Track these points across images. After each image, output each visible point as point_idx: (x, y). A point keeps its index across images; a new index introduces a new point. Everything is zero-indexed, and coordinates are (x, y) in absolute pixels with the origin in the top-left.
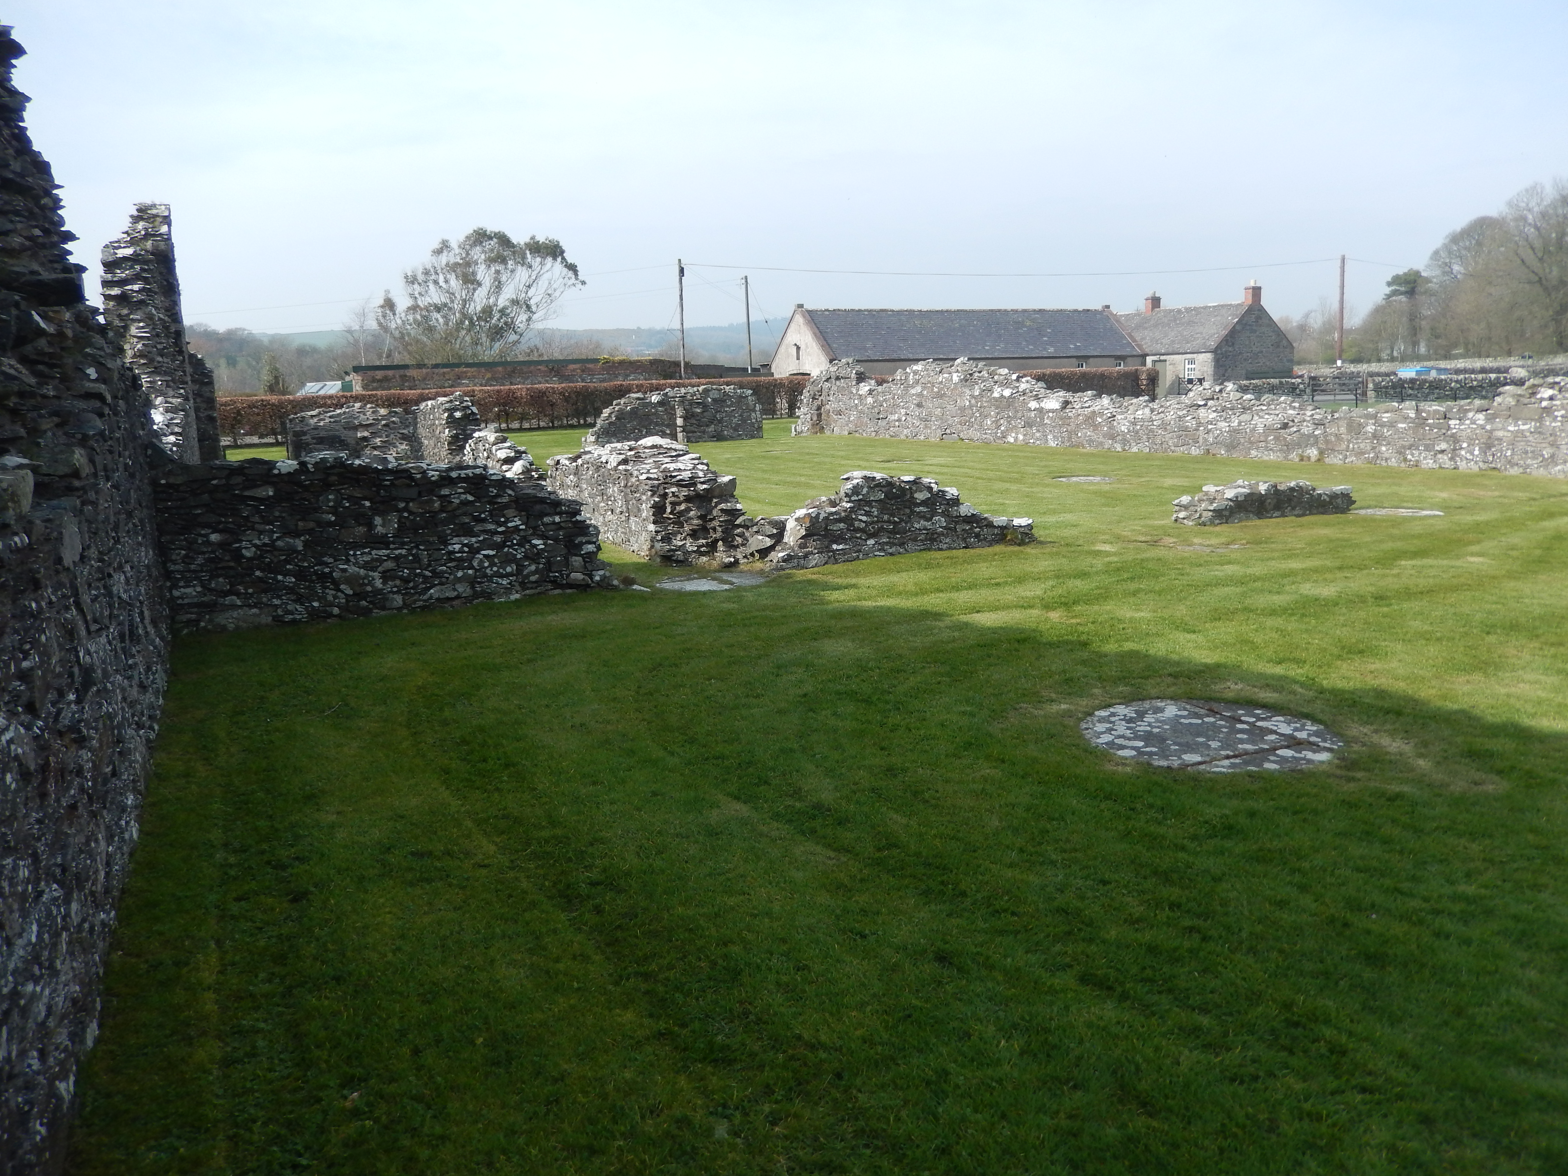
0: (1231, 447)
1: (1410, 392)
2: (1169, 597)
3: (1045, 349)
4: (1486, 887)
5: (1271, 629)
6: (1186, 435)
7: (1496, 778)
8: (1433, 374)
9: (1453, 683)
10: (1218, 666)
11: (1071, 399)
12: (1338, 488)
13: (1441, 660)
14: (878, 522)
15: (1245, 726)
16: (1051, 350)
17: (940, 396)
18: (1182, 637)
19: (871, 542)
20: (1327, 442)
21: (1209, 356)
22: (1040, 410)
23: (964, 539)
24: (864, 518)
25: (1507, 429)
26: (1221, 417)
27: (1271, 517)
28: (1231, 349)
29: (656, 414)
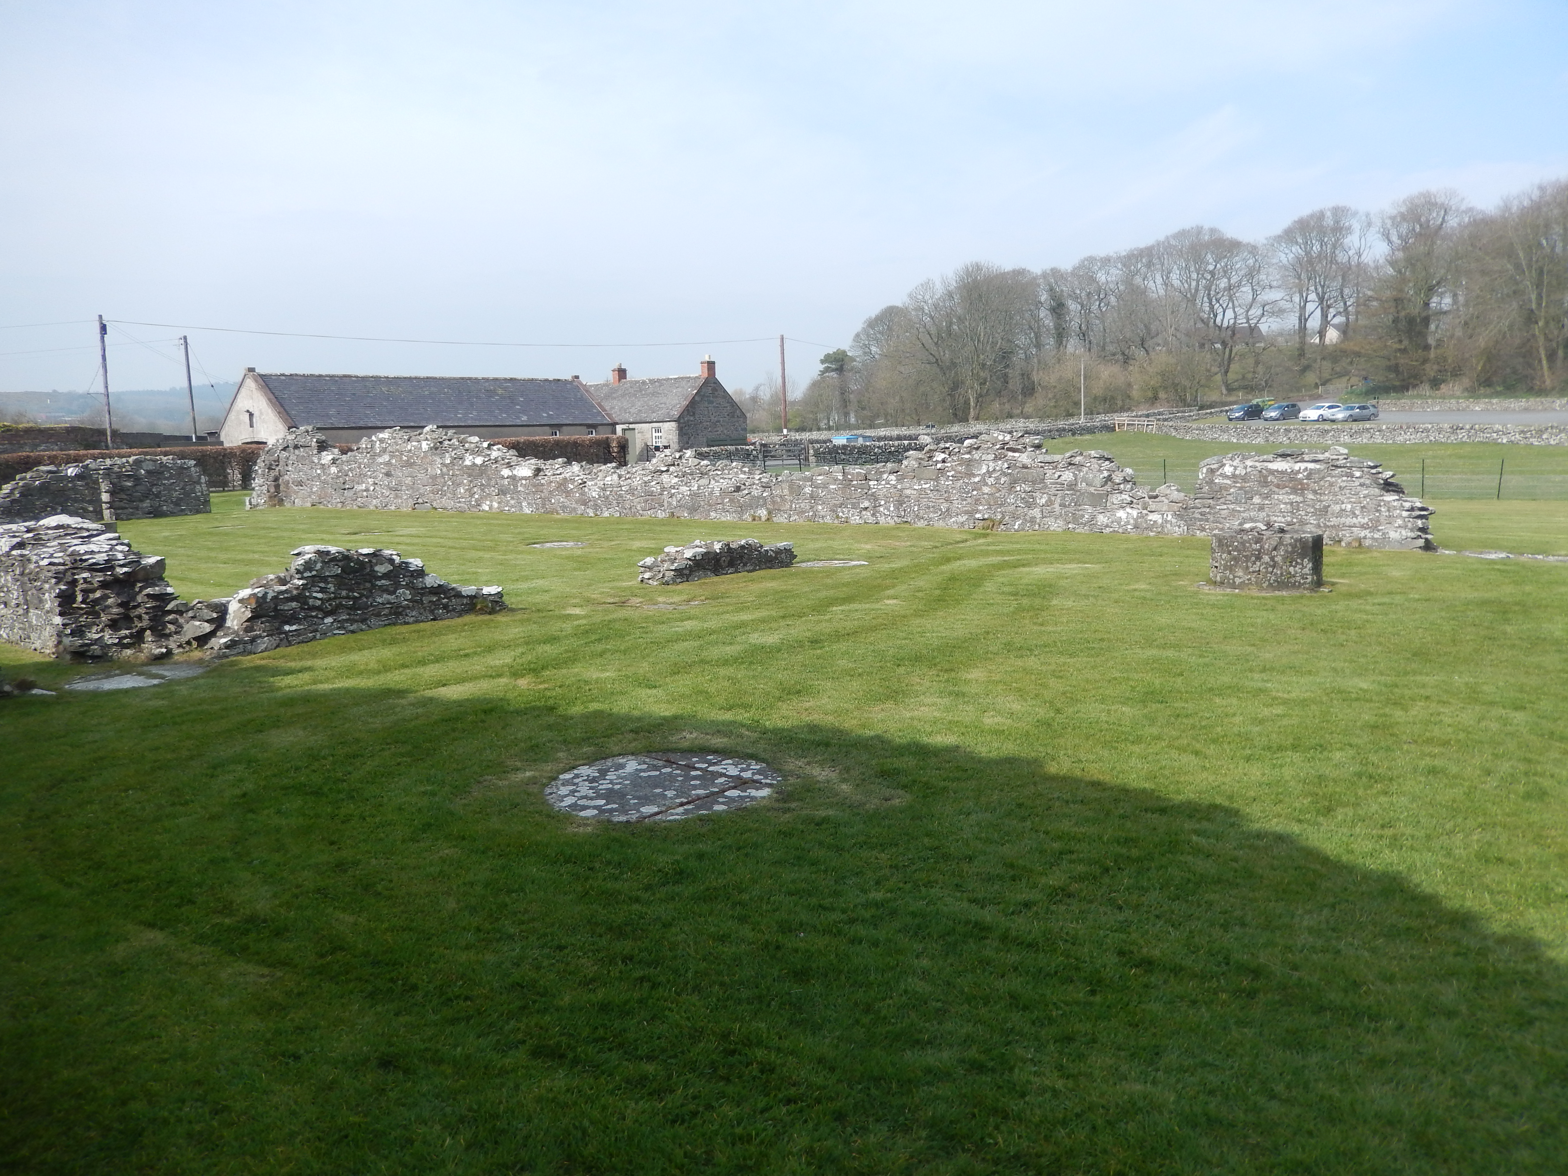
0: (693, 509)
1: (843, 457)
2: (633, 655)
3: (519, 418)
4: (891, 891)
5: (724, 678)
6: (652, 499)
7: (901, 792)
8: (860, 441)
9: (870, 712)
10: (675, 717)
11: (543, 466)
12: (781, 544)
13: (861, 693)
14: (335, 598)
15: (699, 773)
16: (525, 418)
17: (409, 464)
18: (644, 692)
19: (329, 620)
20: (774, 502)
21: (674, 424)
22: (513, 478)
23: (432, 612)
24: (320, 595)
25: (912, 488)
26: (682, 481)
27: (727, 574)
28: (692, 418)
29: (74, 488)
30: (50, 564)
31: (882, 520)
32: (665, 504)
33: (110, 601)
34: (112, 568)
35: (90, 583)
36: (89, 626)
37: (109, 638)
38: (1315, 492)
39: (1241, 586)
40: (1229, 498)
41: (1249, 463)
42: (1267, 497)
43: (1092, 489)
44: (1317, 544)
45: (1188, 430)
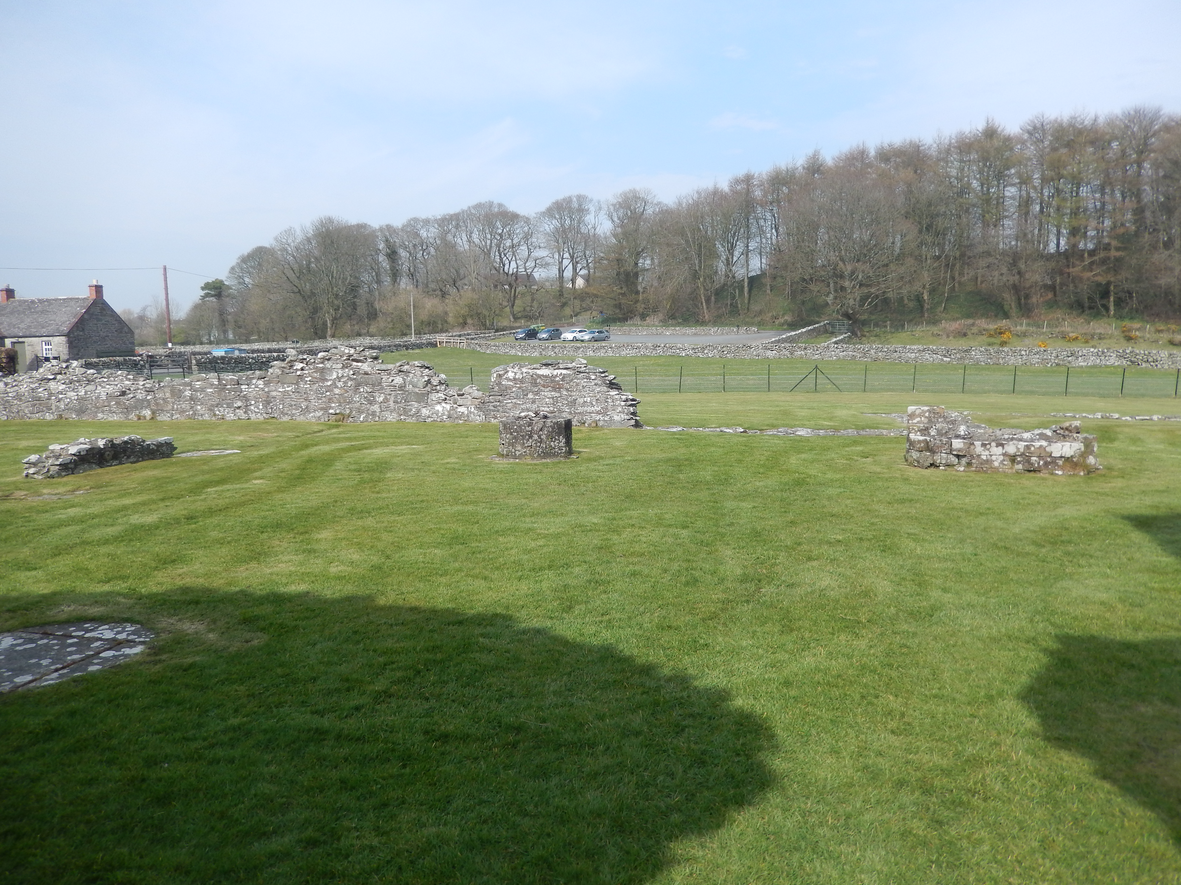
0: (81, 411)
1: (223, 365)
2: (14, 543)
4: (247, 716)
5: (103, 555)
6: (40, 404)
7: (259, 634)
9: (237, 572)
10: (54, 594)
12: (162, 439)
13: (229, 557)
15: (75, 640)
18: (22, 575)
20: (157, 404)
25: (278, 391)
26: (69, 388)
27: (111, 466)
28: (81, 333)
31: (253, 416)
32: (53, 407)
38: (567, 390)
39: (520, 457)
40: (512, 395)
41: (524, 370)
42: (537, 393)
43: (417, 390)
44: (568, 424)
45: (488, 346)
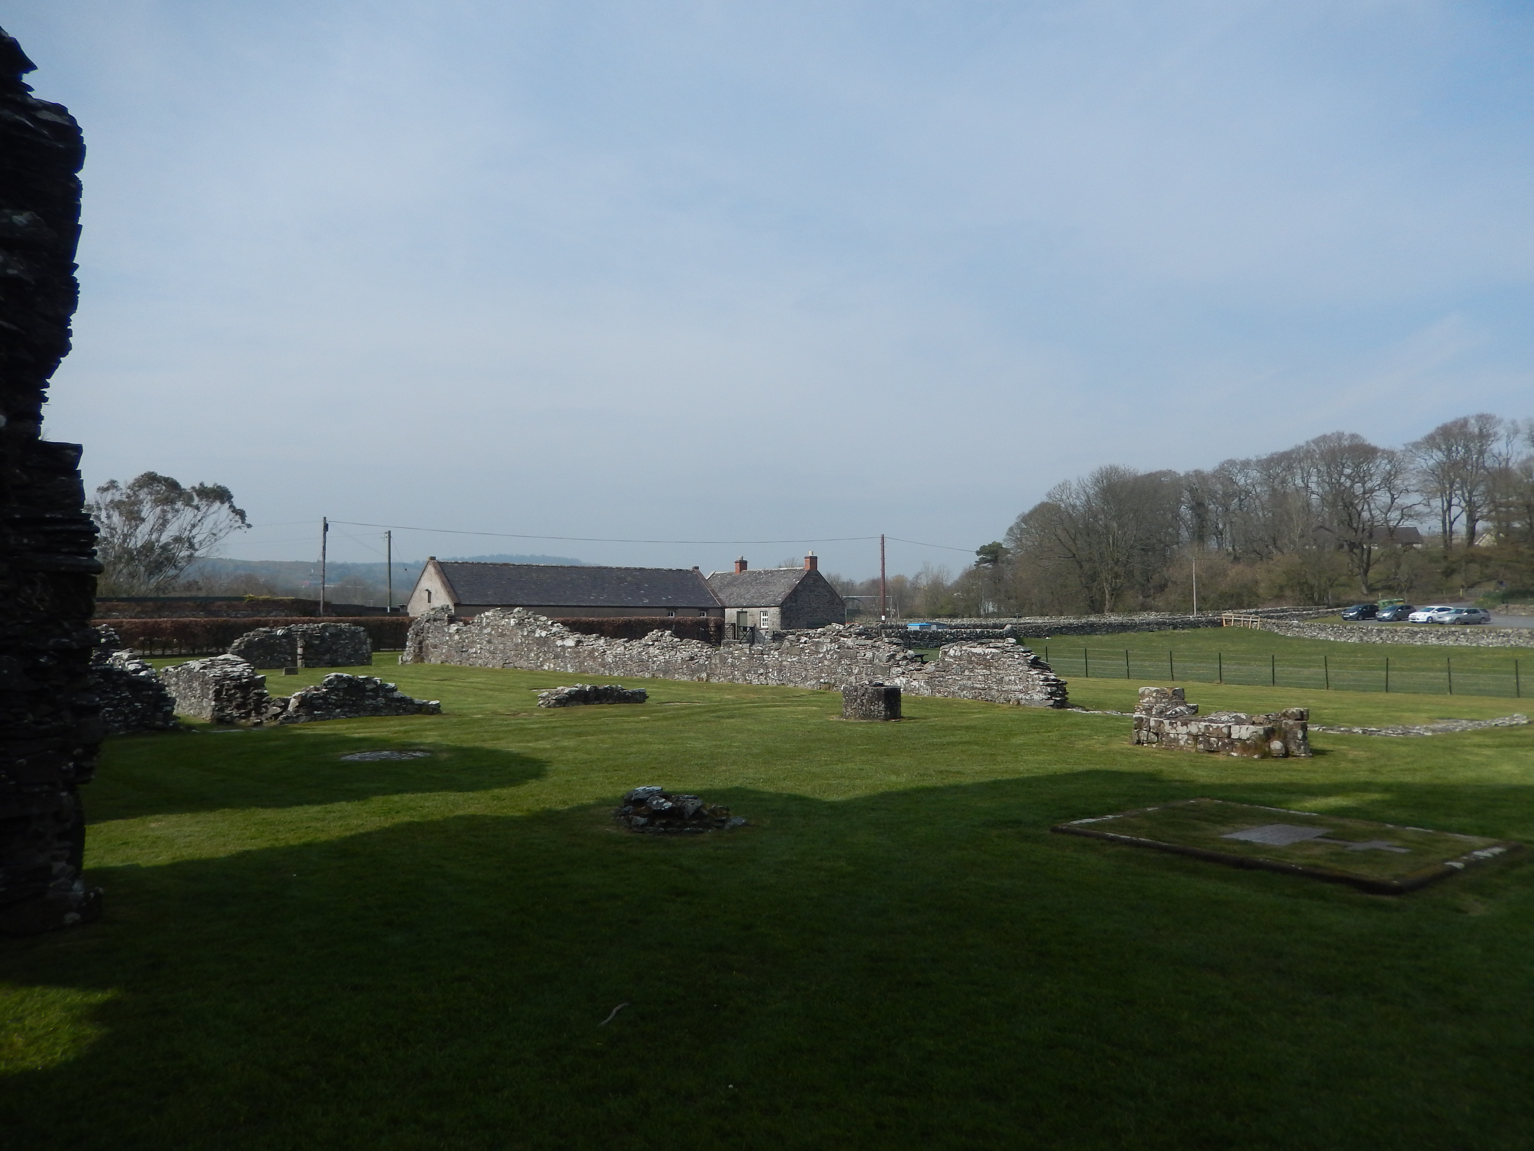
0: (665, 673)
3: (641, 600)
8: (934, 628)
11: (583, 639)
12: (636, 689)
14: (343, 700)
16: (646, 601)
17: (502, 635)
19: (338, 710)
20: (711, 668)
21: (777, 609)
22: (563, 646)
26: (661, 652)
28: (794, 604)
29: (280, 644)
30: (214, 676)
32: (650, 668)
33: (238, 695)
34: (240, 679)
35: (230, 686)
36: (227, 707)
37: (235, 713)
38: (996, 668)
40: (953, 671)
41: (964, 648)
42: (972, 671)
43: (881, 664)
44: (895, 693)
45: (1290, 627)
